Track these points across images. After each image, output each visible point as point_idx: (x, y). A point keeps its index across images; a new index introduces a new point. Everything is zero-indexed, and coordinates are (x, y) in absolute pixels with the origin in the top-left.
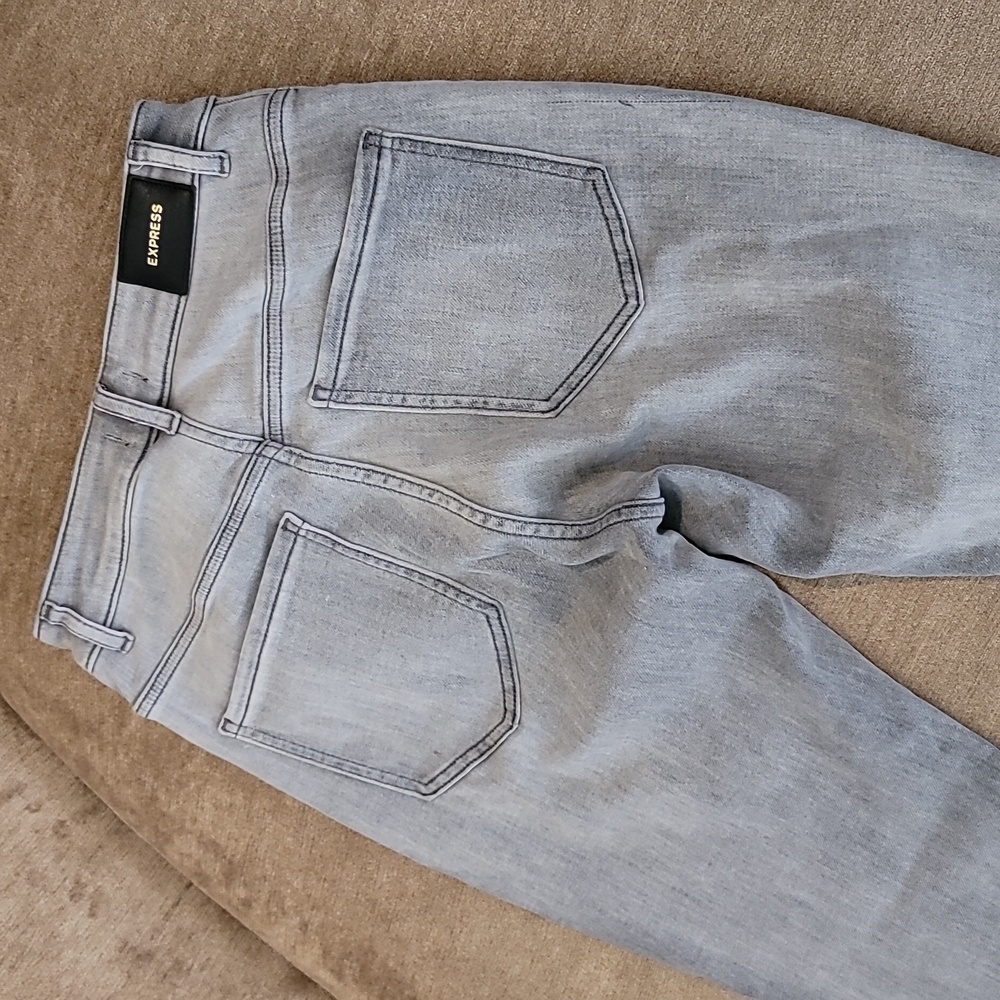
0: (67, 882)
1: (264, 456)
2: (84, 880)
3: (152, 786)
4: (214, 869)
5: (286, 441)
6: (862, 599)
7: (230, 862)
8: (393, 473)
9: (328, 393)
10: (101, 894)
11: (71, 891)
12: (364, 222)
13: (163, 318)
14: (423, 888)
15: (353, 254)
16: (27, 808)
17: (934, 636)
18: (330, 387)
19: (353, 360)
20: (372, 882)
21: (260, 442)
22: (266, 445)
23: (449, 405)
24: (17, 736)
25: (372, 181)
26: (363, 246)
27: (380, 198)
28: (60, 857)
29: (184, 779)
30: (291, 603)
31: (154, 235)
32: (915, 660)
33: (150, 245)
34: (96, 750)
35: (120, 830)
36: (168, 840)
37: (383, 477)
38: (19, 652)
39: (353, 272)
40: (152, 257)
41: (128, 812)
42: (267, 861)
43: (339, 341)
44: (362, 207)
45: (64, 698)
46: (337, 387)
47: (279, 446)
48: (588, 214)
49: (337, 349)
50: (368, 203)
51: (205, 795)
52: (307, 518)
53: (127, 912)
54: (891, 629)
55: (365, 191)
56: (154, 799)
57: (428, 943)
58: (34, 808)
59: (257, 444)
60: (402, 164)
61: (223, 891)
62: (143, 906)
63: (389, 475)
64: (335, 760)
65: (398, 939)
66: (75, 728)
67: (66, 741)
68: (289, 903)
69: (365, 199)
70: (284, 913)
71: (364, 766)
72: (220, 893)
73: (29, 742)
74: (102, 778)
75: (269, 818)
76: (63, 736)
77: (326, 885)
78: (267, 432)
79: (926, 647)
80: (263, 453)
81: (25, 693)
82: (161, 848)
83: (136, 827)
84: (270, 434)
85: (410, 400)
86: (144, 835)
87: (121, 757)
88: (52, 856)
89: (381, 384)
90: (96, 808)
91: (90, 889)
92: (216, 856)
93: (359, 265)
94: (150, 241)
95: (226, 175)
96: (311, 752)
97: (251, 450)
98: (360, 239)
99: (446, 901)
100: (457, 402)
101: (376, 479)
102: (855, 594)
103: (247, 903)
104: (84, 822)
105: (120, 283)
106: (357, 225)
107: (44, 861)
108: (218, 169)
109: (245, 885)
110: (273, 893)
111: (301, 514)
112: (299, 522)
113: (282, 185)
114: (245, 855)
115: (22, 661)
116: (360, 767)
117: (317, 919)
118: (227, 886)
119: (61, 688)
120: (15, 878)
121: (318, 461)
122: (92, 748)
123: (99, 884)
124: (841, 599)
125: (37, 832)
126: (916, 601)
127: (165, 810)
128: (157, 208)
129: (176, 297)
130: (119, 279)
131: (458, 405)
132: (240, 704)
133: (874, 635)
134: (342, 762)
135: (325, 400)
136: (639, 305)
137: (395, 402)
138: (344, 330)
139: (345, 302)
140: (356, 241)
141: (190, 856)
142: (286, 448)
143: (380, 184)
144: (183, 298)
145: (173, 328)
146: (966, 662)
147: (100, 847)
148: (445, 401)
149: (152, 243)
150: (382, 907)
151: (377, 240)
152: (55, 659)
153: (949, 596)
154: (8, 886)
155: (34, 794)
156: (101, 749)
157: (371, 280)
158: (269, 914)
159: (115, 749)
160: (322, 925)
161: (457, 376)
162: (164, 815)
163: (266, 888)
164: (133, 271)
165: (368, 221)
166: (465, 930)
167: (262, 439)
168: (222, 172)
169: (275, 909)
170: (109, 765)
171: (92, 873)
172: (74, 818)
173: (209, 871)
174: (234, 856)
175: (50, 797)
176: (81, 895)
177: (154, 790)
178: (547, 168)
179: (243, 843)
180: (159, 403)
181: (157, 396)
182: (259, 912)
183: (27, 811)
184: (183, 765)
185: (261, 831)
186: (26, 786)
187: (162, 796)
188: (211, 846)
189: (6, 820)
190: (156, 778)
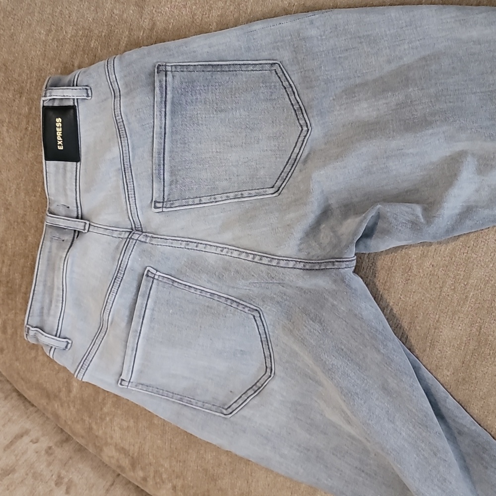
0: (54, 476)
1: (133, 239)
2: (62, 475)
3: (89, 422)
4: (125, 462)
5: (144, 231)
6: (435, 274)
8: (200, 242)
9: (161, 204)
10: (72, 482)
11: (55, 481)
12: (164, 110)
13: (70, 175)
14: (230, 460)
15: (161, 128)
16: (31, 441)
17: (476, 288)
18: (162, 201)
19: (171, 185)
21: (131, 232)
22: (134, 233)
23: (224, 199)
25: (164, 88)
26: (165, 123)
27: (169, 96)
28: (49, 464)
29: (103, 416)
30: (152, 315)
31: (59, 134)
32: (468, 303)
33: (58, 139)
34: (60, 406)
35: (81, 449)
36: (101, 450)
37: (196, 244)
38: (16, 360)
39: (163, 138)
40: (60, 145)
41: (81, 438)
42: (150, 454)
43: (162, 176)
44: (161, 102)
45: (40, 381)
46: (165, 200)
47: (140, 233)
48: (275, 86)
49: (162, 181)
50: (164, 99)
51: (115, 423)
52: (158, 269)
53: (86, 490)
54: (453, 288)
55: (162, 93)
56: (91, 429)
57: (236, 490)
58: (35, 441)
59: (129, 233)
60: (177, 78)
61: (132, 474)
62: (95, 487)
63: (198, 243)
64: (179, 396)
65: (220, 489)
66: (48, 396)
67: (45, 404)
68: (164, 476)
69: (162, 97)
70: (163, 482)
71: (194, 399)
72: (130, 475)
73: (31, 409)
74: (65, 421)
75: (147, 432)
76: (44, 402)
77: (181, 464)
78: (133, 226)
79: (473, 295)
80: (133, 237)
81: (22, 381)
82: (100, 456)
83: (86, 445)
84: (135, 227)
85: (204, 200)
86: (91, 449)
87: (72, 408)
88: (45, 464)
89: (187, 195)
90: (68, 439)
91: (66, 480)
92: (125, 455)
93: (165, 134)
94: (58, 137)
95: (90, 98)
96: (167, 392)
97: (126, 236)
98: (163, 119)
100: (227, 197)
101: (192, 246)
102: (431, 271)
103: (145, 479)
104: (62, 447)
105: (47, 161)
106: (160, 112)
107: (41, 467)
108: (86, 95)
109: (142, 469)
110: (156, 472)
111: (155, 268)
112: (154, 272)
113: (117, 98)
114: (138, 453)
115: (18, 365)
116: (192, 400)
117: (179, 483)
118: (134, 472)
119: (38, 376)
120: (25, 476)
121: (161, 238)
122: (58, 406)
123: (71, 477)
124: (424, 275)
125: (37, 452)
126: (464, 271)
127: (97, 434)
128: (59, 120)
129: (75, 163)
130: (46, 160)
131: (228, 198)
132: (128, 371)
133: (444, 292)
134: (182, 397)
135: (160, 208)
136: (308, 130)
137: (196, 203)
138: (164, 170)
139: (162, 155)
140: (161, 120)
141: (113, 457)
142: (144, 234)
143: (168, 89)
144: (79, 163)
145: (76, 179)
147: (70, 458)
148: (221, 197)
149: (59, 138)
150: (211, 473)
151: (172, 119)
152: (33, 361)
153: (481, 265)
154: (22, 481)
155: (34, 434)
156: (62, 406)
157: (172, 141)
158: (156, 483)
159: (68, 405)
160: (183, 486)
161: (225, 183)
162: (97, 437)
163: (152, 469)
164: (52, 154)
165: (165, 109)
166: (254, 480)
167: (131, 230)
168: (88, 96)
169: (158, 480)
170: (67, 414)
171: (67, 471)
172: (56, 444)
173: (123, 464)
174: (133, 454)
175: (43, 435)
176: (61, 483)
177: (90, 424)
178: (251, 68)
179: (137, 447)
180: (77, 218)
181: (75, 215)
182: (151, 483)
183: (31, 443)
184: (102, 409)
185: (145, 439)
186: (30, 430)
187: (94, 427)
188: (122, 450)
189: (20, 448)
190: (90, 417)
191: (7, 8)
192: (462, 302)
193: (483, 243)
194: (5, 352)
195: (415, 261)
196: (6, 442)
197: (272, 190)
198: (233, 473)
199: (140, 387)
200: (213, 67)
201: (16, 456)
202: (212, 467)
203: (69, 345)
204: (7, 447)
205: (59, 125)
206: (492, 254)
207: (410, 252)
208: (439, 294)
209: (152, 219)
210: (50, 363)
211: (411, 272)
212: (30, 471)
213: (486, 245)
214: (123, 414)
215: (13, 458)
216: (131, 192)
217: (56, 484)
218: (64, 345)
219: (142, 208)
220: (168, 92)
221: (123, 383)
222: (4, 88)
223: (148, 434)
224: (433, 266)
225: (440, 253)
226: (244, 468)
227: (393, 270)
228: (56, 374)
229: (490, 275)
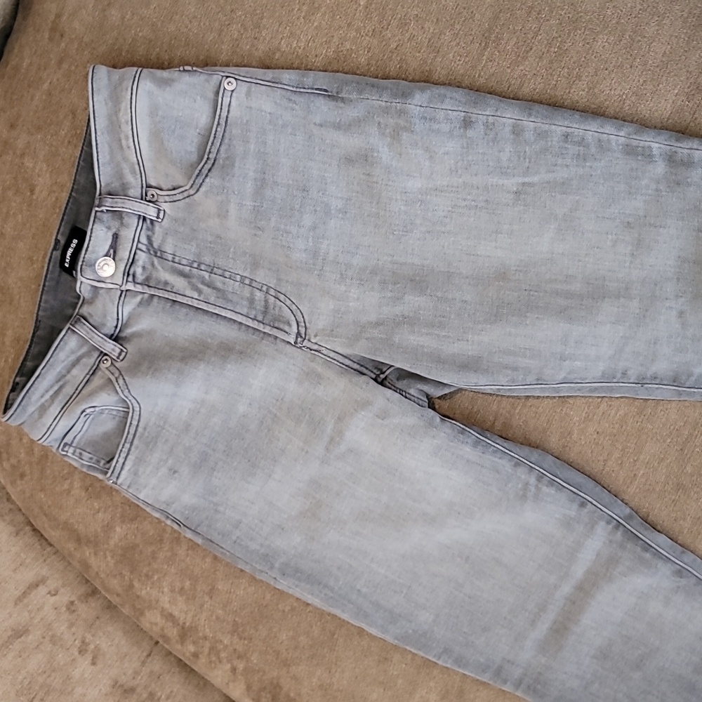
0: (77, 642)
2: (87, 641)
3: (130, 578)
4: (173, 632)
6: (600, 443)
7: (183, 628)
10: (99, 650)
11: (79, 648)
16: (49, 593)
17: (648, 466)
20: (276, 639)
24: (41, 545)
28: (71, 625)
29: (150, 573)
32: (637, 482)
34: (92, 555)
35: (110, 607)
36: (142, 614)
38: (41, 490)
41: (115, 596)
42: (206, 626)
45: (71, 521)
51: (164, 583)
53: (117, 661)
54: (620, 462)
56: (131, 586)
57: (314, 680)
58: (53, 593)
61: (179, 647)
62: (127, 657)
65: (295, 678)
66: (78, 540)
67: (73, 549)
68: (223, 655)
70: (220, 662)
72: (177, 649)
73: (49, 549)
74: (97, 573)
75: (207, 598)
76: (71, 546)
77: (246, 642)
79: (643, 474)
81: (45, 518)
82: (138, 620)
83: (121, 605)
86: (126, 610)
87: (109, 558)
88: (66, 624)
90: (94, 592)
91: (92, 646)
92: (173, 624)
99: (326, 650)
102: (595, 439)
103: (196, 655)
104: (87, 602)
107: (61, 628)
109: (194, 643)
110: (211, 649)
114: (192, 623)
115: (43, 496)
117: (241, 666)
118: (182, 644)
119: (69, 514)
120: (42, 640)
122: (90, 553)
123: (98, 642)
124: (586, 443)
125: (56, 609)
126: (636, 444)
127: (139, 593)
141: (156, 624)
146: (670, 483)
147: (98, 618)
150: (283, 656)
152: (65, 495)
153: (657, 439)
154: (38, 646)
156: (96, 554)
158: (211, 662)
159: (105, 554)
160: (245, 669)
162: (138, 597)
163: (208, 644)
166: (339, 670)
169: (214, 659)
170: (101, 564)
171: (93, 636)
172: (79, 599)
173: (169, 634)
174: (184, 623)
175: (64, 586)
176: (86, 651)
177: (131, 581)
179: (190, 615)
182: (204, 660)
183: (49, 595)
184: (150, 564)
185: (201, 606)
186: (48, 578)
187: (136, 584)
188: (170, 617)
189: (35, 602)
190: (132, 572)
191: (83, 38)
192: (629, 481)
193: (663, 413)
194: (26, 478)
195: (577, 424)
196: (18, 593)
198: (312, 658)
201: (30, 612)
202: (286, 650)
204: (19, 600)
206: (672, 427)
207: (572, 413)
208: (602, 468)
210: (88, 499)
211: (571, 438)
212: (48, 633)
213: (666, 415)
214: (177, 574)
215: (26, 614)
222: (69, 142)
223: (207, 602)
224: (598, 433)
225: (608, 418)
226: (327, 655)
227: (548, 433)
228: (94, 515)
229: (666, 452)
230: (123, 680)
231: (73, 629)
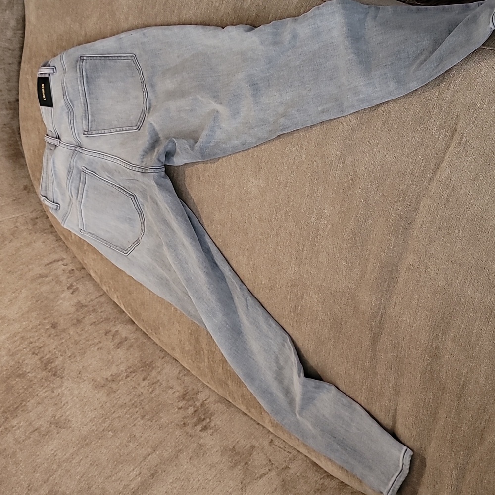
0: (68, 284)
5: (82, 146)
8: (105, 154)
9: (87, 132)
13: (50, 114)
15: (82, 90)
18: (87, 130)
19: (92, 122)
22: (77, 148)
23: (115, 131)
25: (81, 69)
26: (84, 88)
27: (84, 74)
28: (68, 278)
31: (43, 92)
39: (85, 96)
40: (44, 98)
43: (87, 117)
44: (81, 76)
46: (89, 130)
47: (80, 148)
49: (87, 120)
52: (87, 168)
55: (80, 72)
59: (75, 147)
60: (88, 64)
69: (80, 74)
78: (78, 144)
85: (106, 131)
89: (99, 128)
91: (75, 287)
93: (85, 94)
97: (73, 149)
101: (101, 156)
106: (81, 82)
112: (85, 169)
121: (88, 151)
128: (43, 85)
130: (40, 106)
131: (117, 131)
137: (102, 132)
138: (88, 114)
139: (86, 106)
140: (82, 86)
142: (82, 148)
144: (52, 108)
145: (52, 117)
148: (113, 130)
149: (44, 95)
151: (87, 86)
157: (90, 98)
161: (115, 123)
164: (43, 103)
165: (83, 80)
168: (54, 72)
175: (72, 263)
178: (123, 58)
180: (57, 138)
181: (55, 136)
197: (135, 128)
199: (89, 234)
200: (105, 58)
203: (58, 208)
205: (43, 87)
209: (84, 140)
216: (72, 125)
217: (68, 288)
218: (55, 207)
219: (78, 134)
220: (84, 72)
221: (82, 231)
230: (83, 302)
231: (69, 280)
